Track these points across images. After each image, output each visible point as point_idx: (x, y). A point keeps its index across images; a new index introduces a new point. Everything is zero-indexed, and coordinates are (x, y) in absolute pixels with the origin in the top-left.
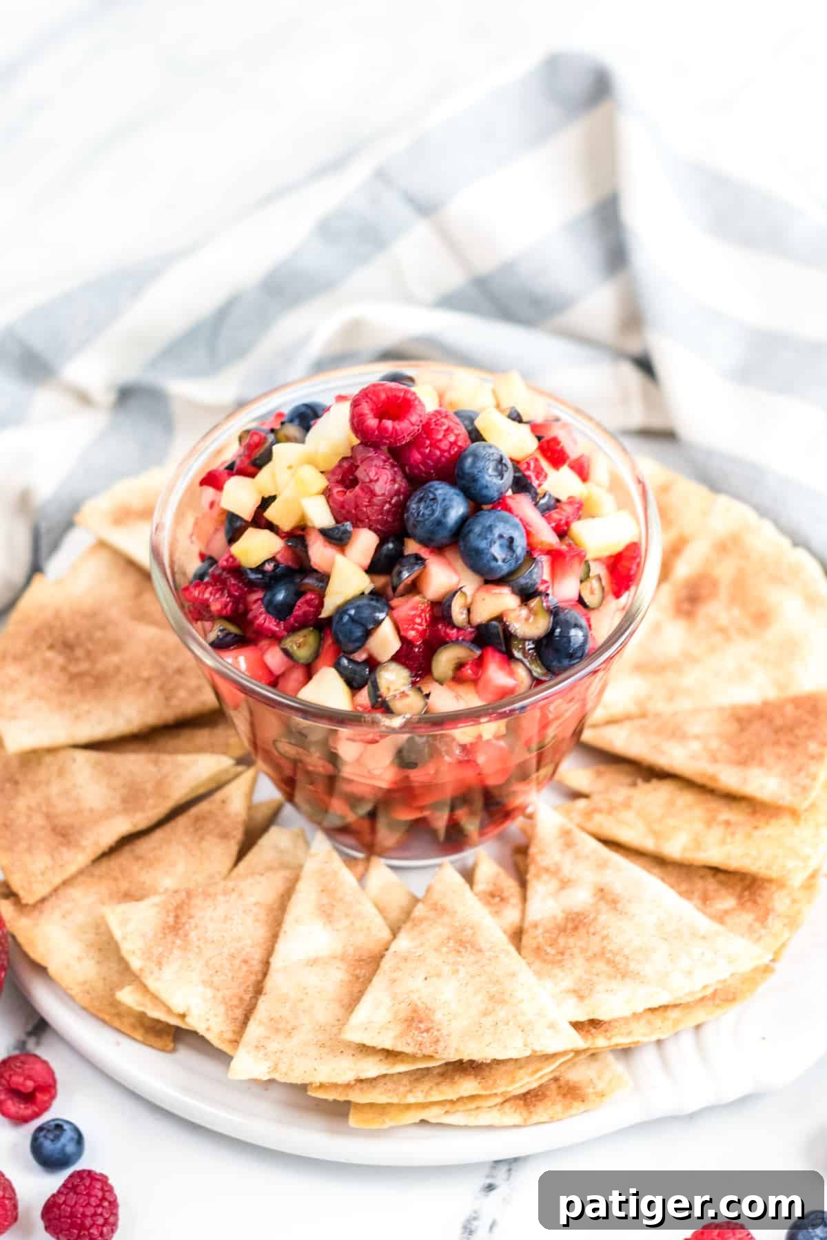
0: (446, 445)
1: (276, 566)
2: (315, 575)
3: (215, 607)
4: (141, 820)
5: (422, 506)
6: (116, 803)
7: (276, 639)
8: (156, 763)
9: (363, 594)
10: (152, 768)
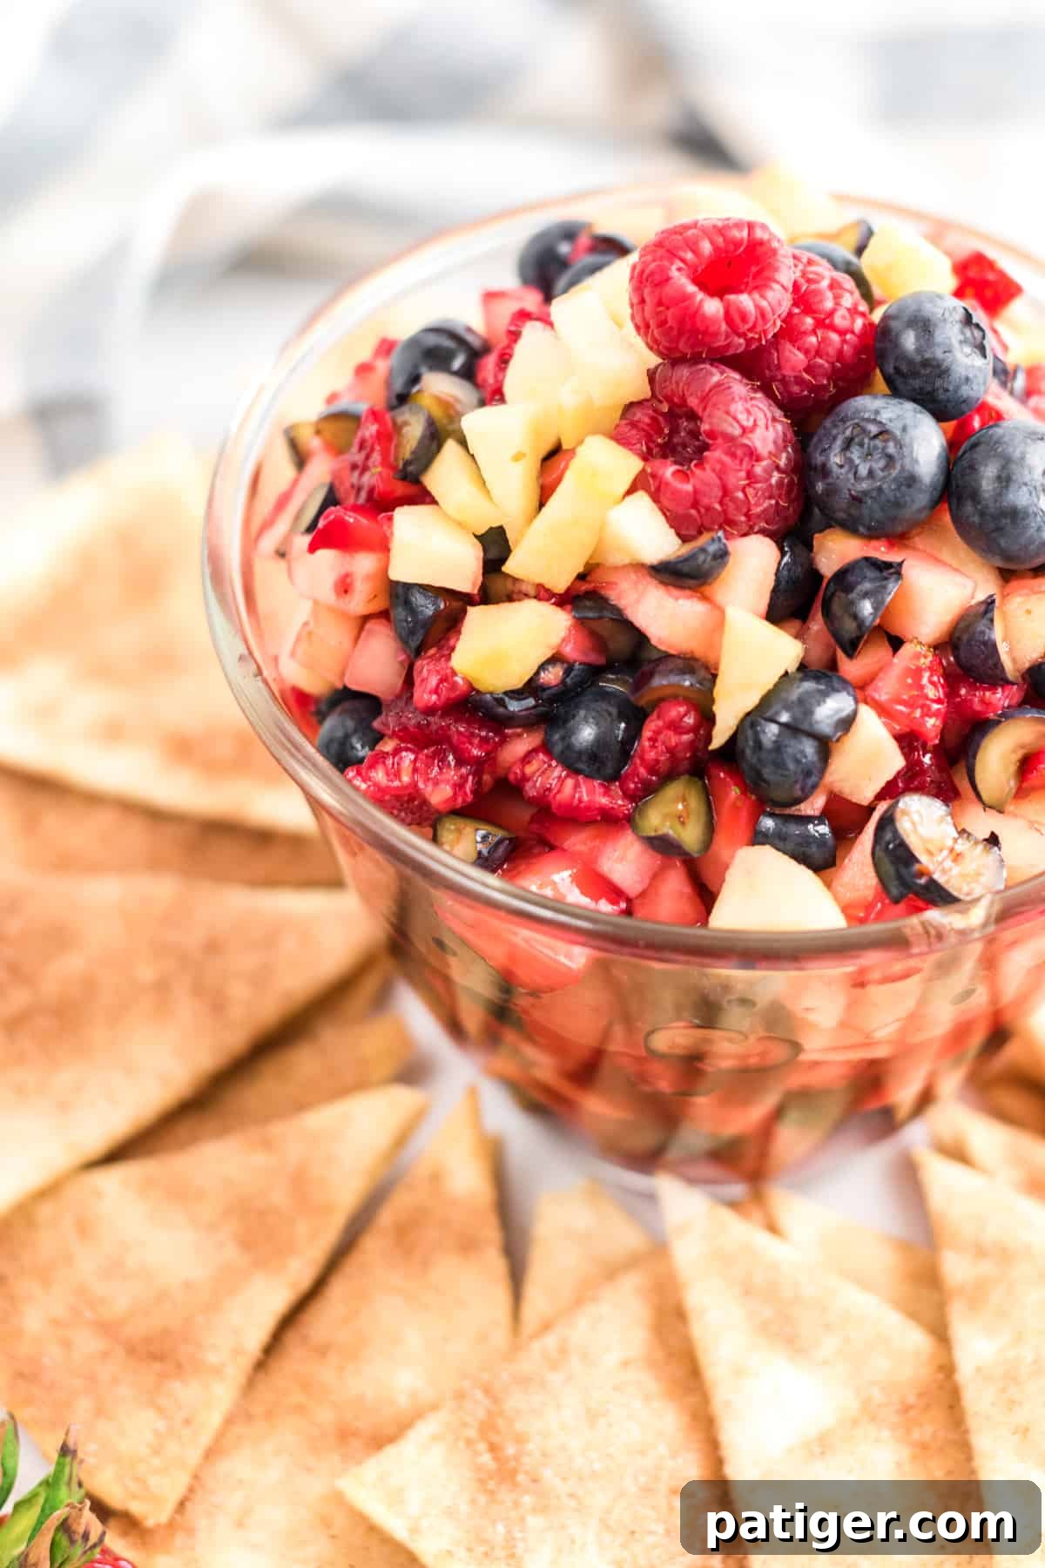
0: (843, 317)
1: (567, 672)
2: (671, 665)
3: (439, 795)
4: (300, 1271)
5: (855, 454)
6: (231, 1252)
7: (612, 822)
8: (267, 1144)
9: (786, 673)
10: (259, 1159)
